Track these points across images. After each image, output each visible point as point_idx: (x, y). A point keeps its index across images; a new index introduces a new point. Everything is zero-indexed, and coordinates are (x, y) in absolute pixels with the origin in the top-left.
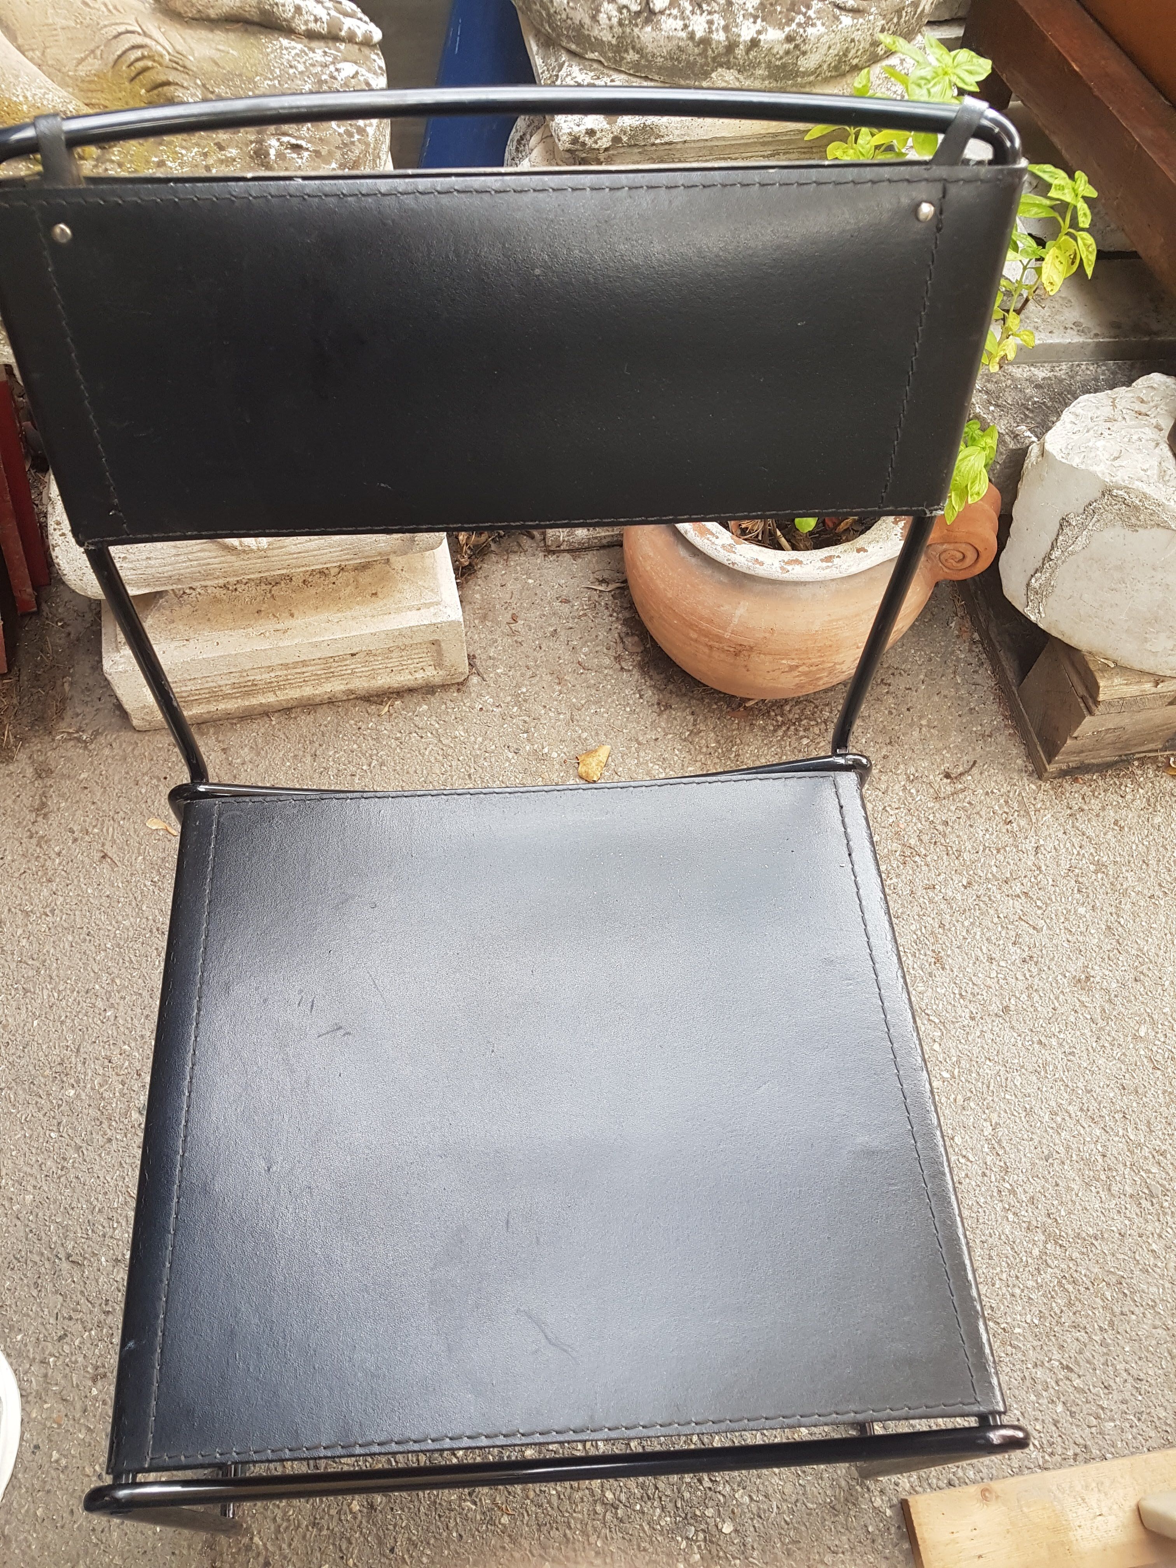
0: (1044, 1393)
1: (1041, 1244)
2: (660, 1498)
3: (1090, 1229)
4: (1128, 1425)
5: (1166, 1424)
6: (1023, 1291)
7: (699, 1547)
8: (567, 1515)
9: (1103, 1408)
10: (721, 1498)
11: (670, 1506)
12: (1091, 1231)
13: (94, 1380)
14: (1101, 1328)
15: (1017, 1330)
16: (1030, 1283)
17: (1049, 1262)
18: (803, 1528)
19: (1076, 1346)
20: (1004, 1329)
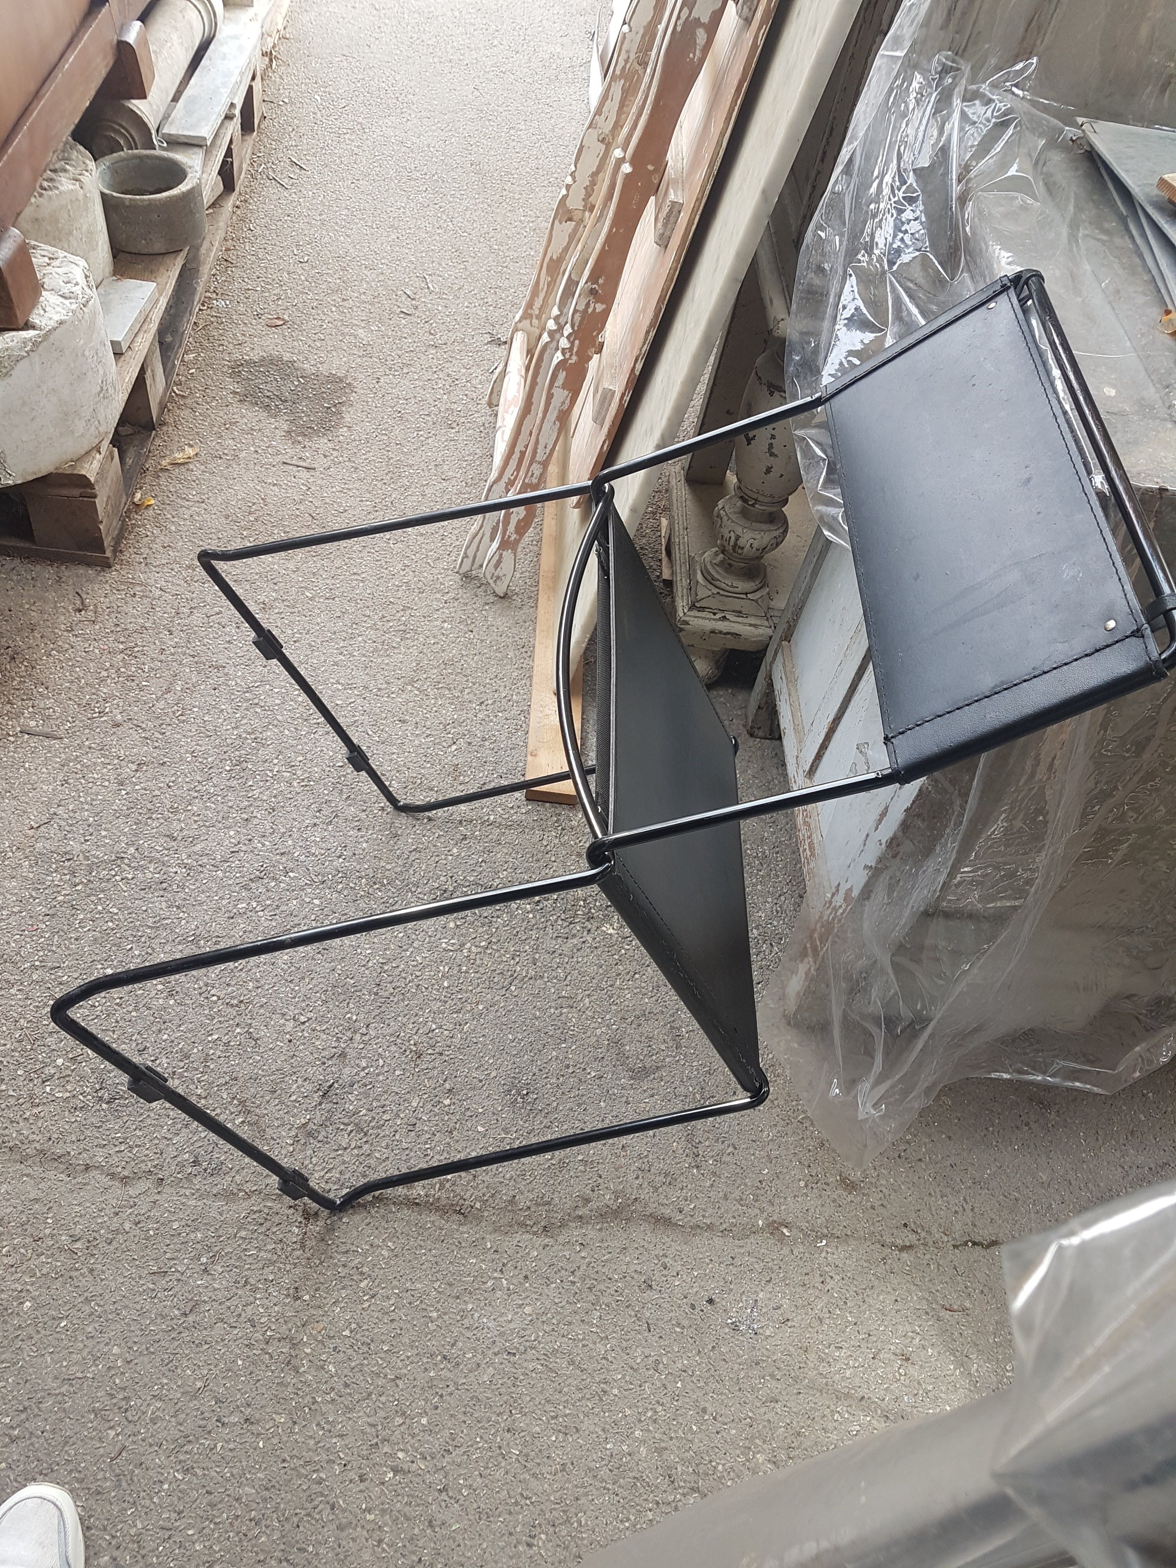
0: (491, 718)
4: (517, 690)
6: (435, 706)
9: (506, 697)
11: (498, 913)
12: (414, 664)
13: (297, 1298)
14: (466, 681)
15: (455, 717)
17: (424, 688)
19: (471, 695)
20: (453, 722)
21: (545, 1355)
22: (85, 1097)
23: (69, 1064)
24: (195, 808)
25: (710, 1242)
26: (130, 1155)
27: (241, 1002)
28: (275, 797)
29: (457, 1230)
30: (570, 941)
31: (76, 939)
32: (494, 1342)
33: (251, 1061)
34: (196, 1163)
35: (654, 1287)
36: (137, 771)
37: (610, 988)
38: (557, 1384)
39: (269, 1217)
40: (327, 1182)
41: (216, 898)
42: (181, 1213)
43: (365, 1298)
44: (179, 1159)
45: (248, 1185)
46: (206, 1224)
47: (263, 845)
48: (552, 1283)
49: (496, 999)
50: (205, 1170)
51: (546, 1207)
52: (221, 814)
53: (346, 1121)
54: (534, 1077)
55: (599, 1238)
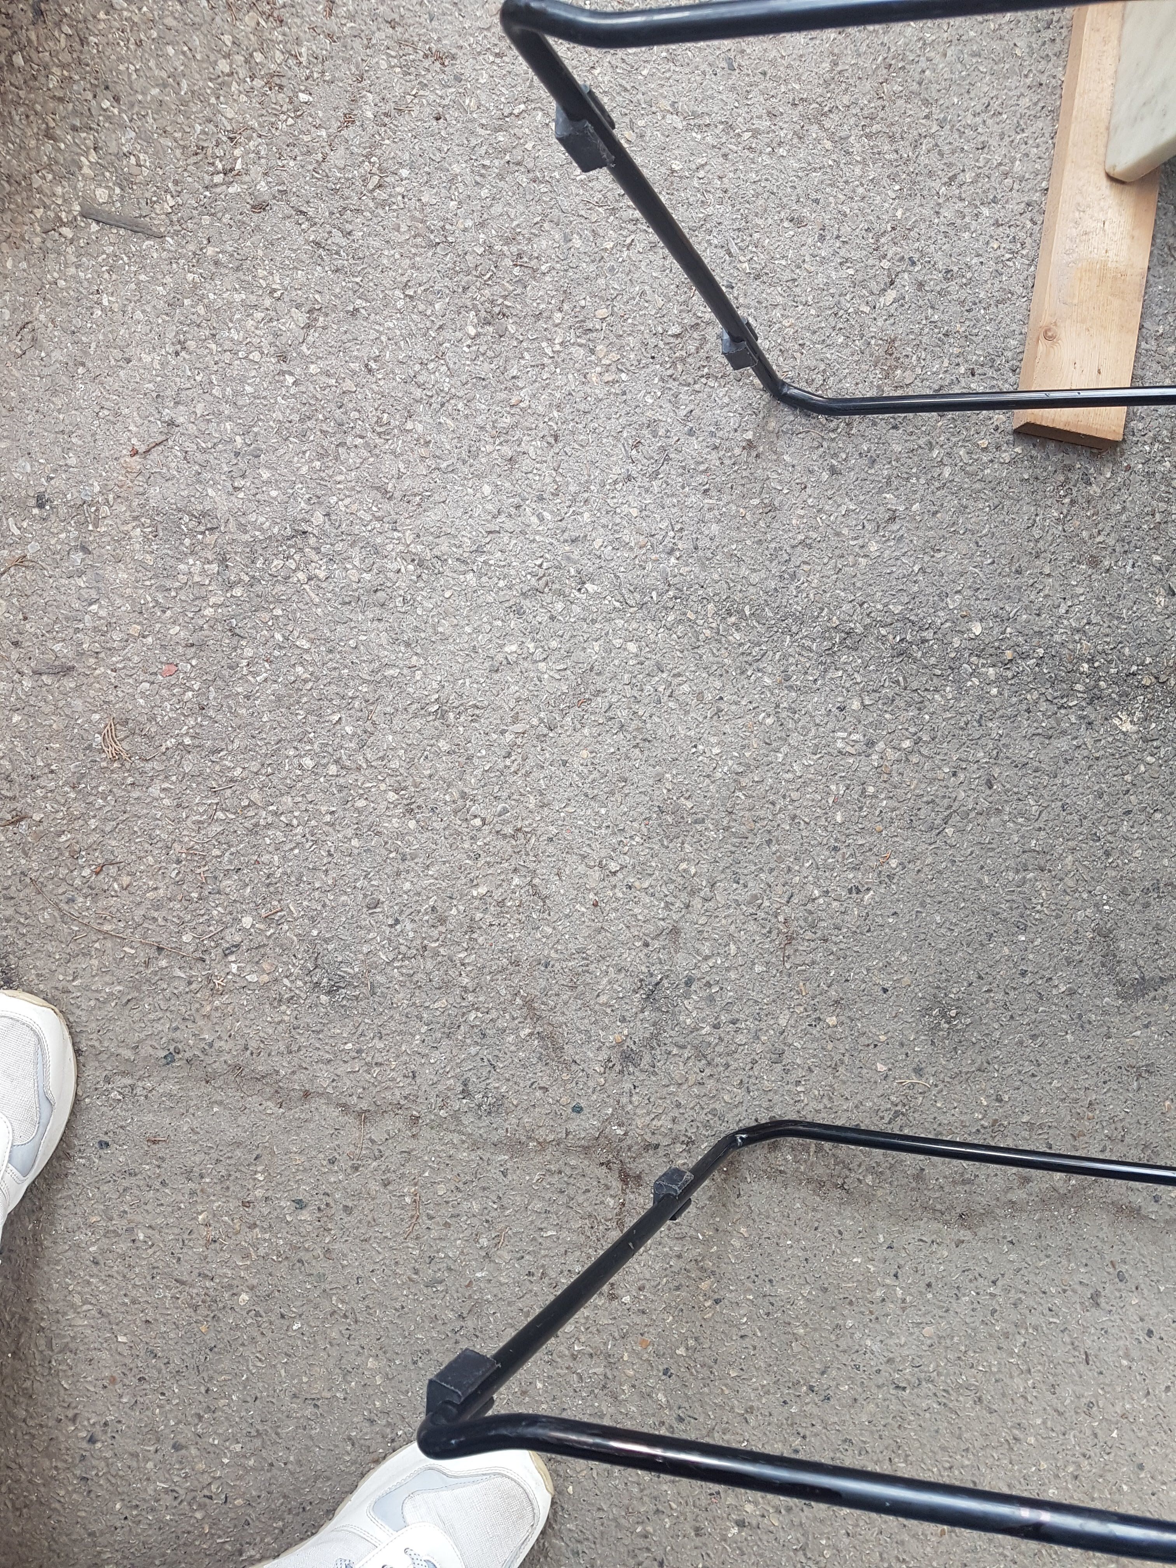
0: (967, 220)
1: (821, 134)
2: (926, 690)
3: (824, 65)
4: (1024, 146)
6: (862, 184)
7: (983, 665)
8: (909, 796)
9: (1000, 164)
10: (948, 624)
12: (826, 65)
13: (614, 1299)
14: (926, 117)
15: (899, 214)
16: (857, 171)
17: (842, 134)
18: (1003, 547)
19: (934, 155)
20: (893, 229)
21: (944, 1390)
22: (292, 982)
23: (262, 926)
24: (420, 428)
26: (368, 1077)
27: (519, 830)
28: (558, 407)
29: (839, 1213)
30: (1055, 742)
31: (248, 697)
32: (879, 1371)
33: (539, 936)
34: (466, 1093)
35: (1103, 1305)
36: (308, 326)
37: (1109, 838)
38: (955, 1428)
39: (572, 1180)
40: (653, 1133)
41: (468, 629)
42: (448, 1170)
43: (707, 1304)
44: (440, 1087)
45: (542, 1131)
46: (484, 1189)
47: (541, 519)
48: (964, 1295)
49: (919, 849)
50: (479, 1106)
51: (967, 1188)
52: (466, 442)
53: (681, 1041)
54: (970, 990)
55: (1036, 1234)
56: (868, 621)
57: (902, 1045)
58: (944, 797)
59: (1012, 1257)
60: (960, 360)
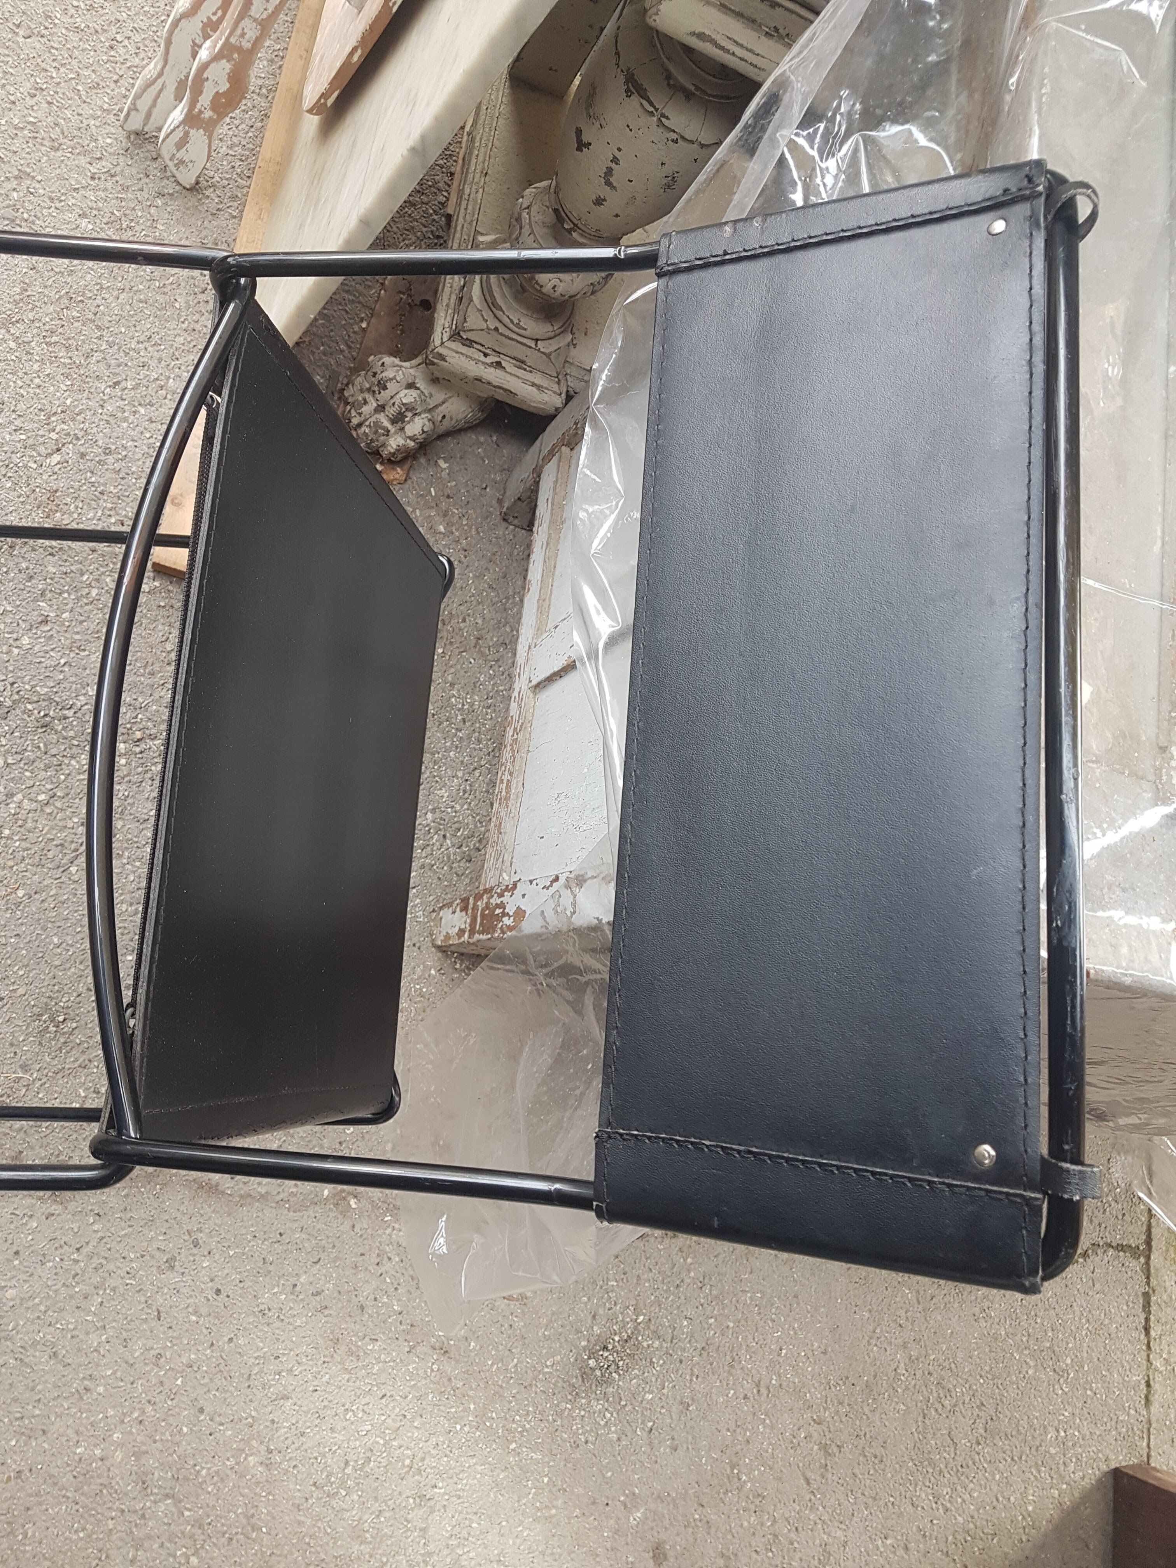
0: (126, 414)
1: (7, 336)
2: (64, 756)
4: (177, 370)
5: (189, 342)
6: (39, 377)
8: (40, 839)
9: (157, 379)
10: (86, 707)
11: (75, 750)
14: (99, 338)
15: (68, 402)
16: (36, 367)
17: (26, 339)
18: (139, 654)
19: (102, 366)
20: (62, 412)
21: (22, 1347)
25: (260, 1214)
35: (177, 1268)
38: (29, 1381)
48: (49, 1261)
49: (45, 883)
54: (79, 999)
55: (122, 1208)
56: (16, 697)
57: (12, 1045)
58: (72, 842)
59: (96, 1227)
60: (112, 513)
